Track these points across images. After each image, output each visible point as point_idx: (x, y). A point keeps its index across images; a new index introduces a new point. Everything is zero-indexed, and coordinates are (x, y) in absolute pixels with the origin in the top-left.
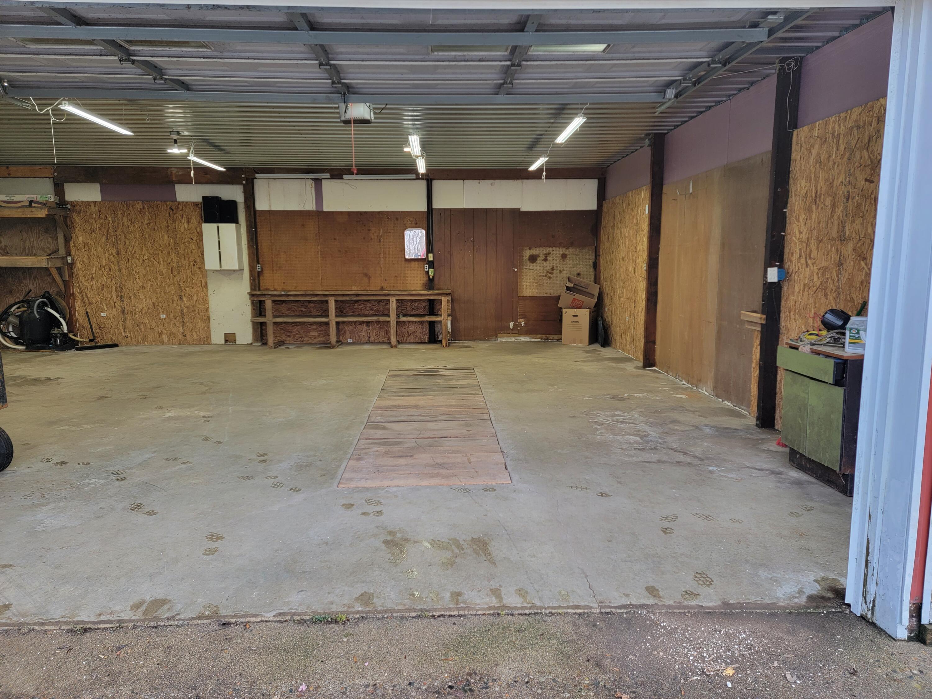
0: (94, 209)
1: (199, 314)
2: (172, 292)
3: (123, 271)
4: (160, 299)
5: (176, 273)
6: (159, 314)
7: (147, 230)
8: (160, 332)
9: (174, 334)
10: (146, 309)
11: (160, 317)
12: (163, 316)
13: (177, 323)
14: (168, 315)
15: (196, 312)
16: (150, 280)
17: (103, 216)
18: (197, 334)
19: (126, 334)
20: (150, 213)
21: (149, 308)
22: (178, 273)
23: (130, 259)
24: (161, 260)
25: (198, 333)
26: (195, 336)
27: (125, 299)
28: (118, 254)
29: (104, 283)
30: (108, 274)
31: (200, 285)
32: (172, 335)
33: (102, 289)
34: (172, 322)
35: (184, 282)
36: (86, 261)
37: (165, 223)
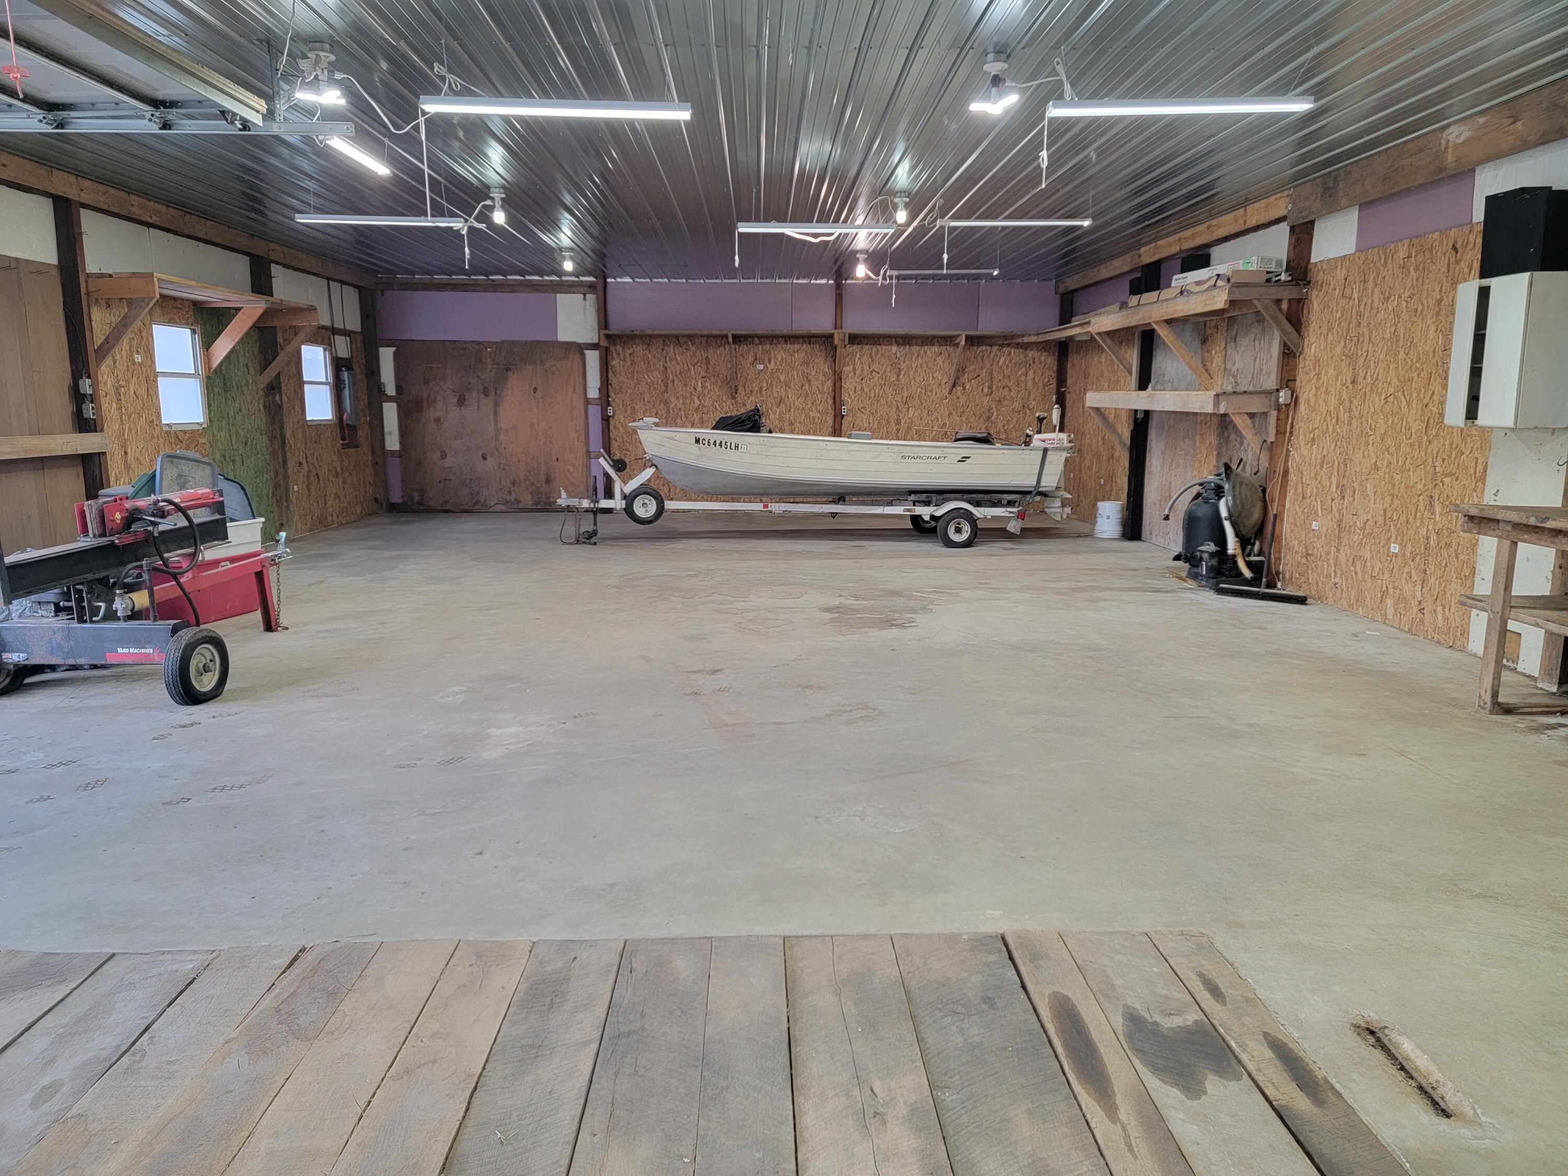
0: (1340, 274)
1: (1457, 556)
2: (1420, 486)
3: (1355, 424)
4: (1397, 502)
5: (1434, 432)
6: (1389, 539)
7: (1405, 316)
8: (1384, 588)
9: (1405, 600)
10: (1371, 523)
11: (1389, 548)
12: (1395, 548)
13: (1413, 575)
14: (1403, 547)
15: (1452, 550)
16: (1387, 450)
17: (1348, 291)
18: (1444, 614)
19: (1337, 580)
20: (1417, 269)
21: (1376, 523)
22: (1437, 435)
23: (1368, 393)
24: (1415, 395)
25: (1447, 610)
26: (1440, 617)
27: (1348, 494)
28: (1353, 382)
29: (1325, 453)
30: (1333, 431)
31: (1472, 471)
32: (1401, 599)
33: (1322, 466)
34: (1406, 569)
35: (1444, 460)
36: (1312, 400)
37: (1436, 295)
